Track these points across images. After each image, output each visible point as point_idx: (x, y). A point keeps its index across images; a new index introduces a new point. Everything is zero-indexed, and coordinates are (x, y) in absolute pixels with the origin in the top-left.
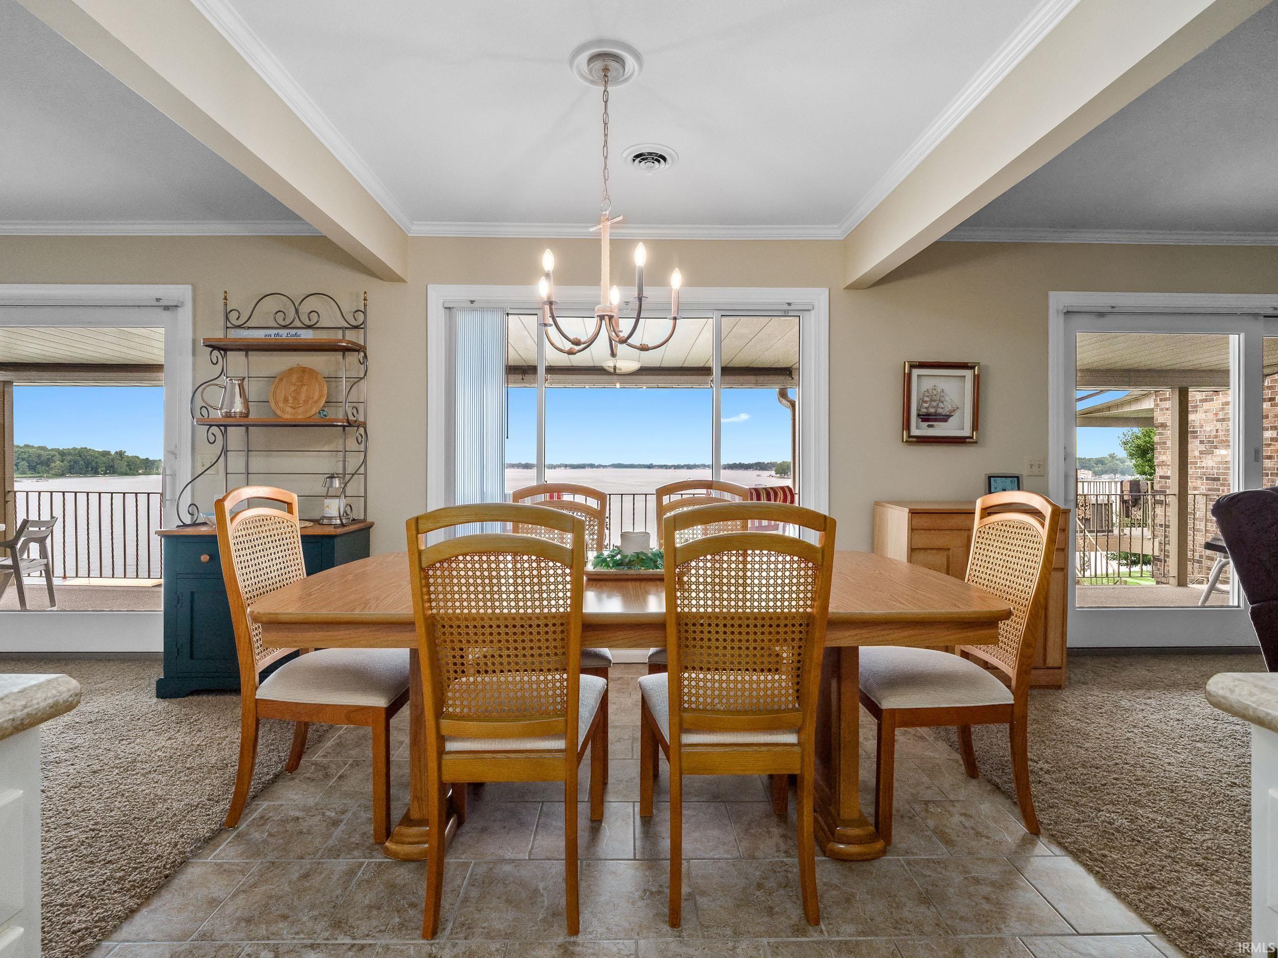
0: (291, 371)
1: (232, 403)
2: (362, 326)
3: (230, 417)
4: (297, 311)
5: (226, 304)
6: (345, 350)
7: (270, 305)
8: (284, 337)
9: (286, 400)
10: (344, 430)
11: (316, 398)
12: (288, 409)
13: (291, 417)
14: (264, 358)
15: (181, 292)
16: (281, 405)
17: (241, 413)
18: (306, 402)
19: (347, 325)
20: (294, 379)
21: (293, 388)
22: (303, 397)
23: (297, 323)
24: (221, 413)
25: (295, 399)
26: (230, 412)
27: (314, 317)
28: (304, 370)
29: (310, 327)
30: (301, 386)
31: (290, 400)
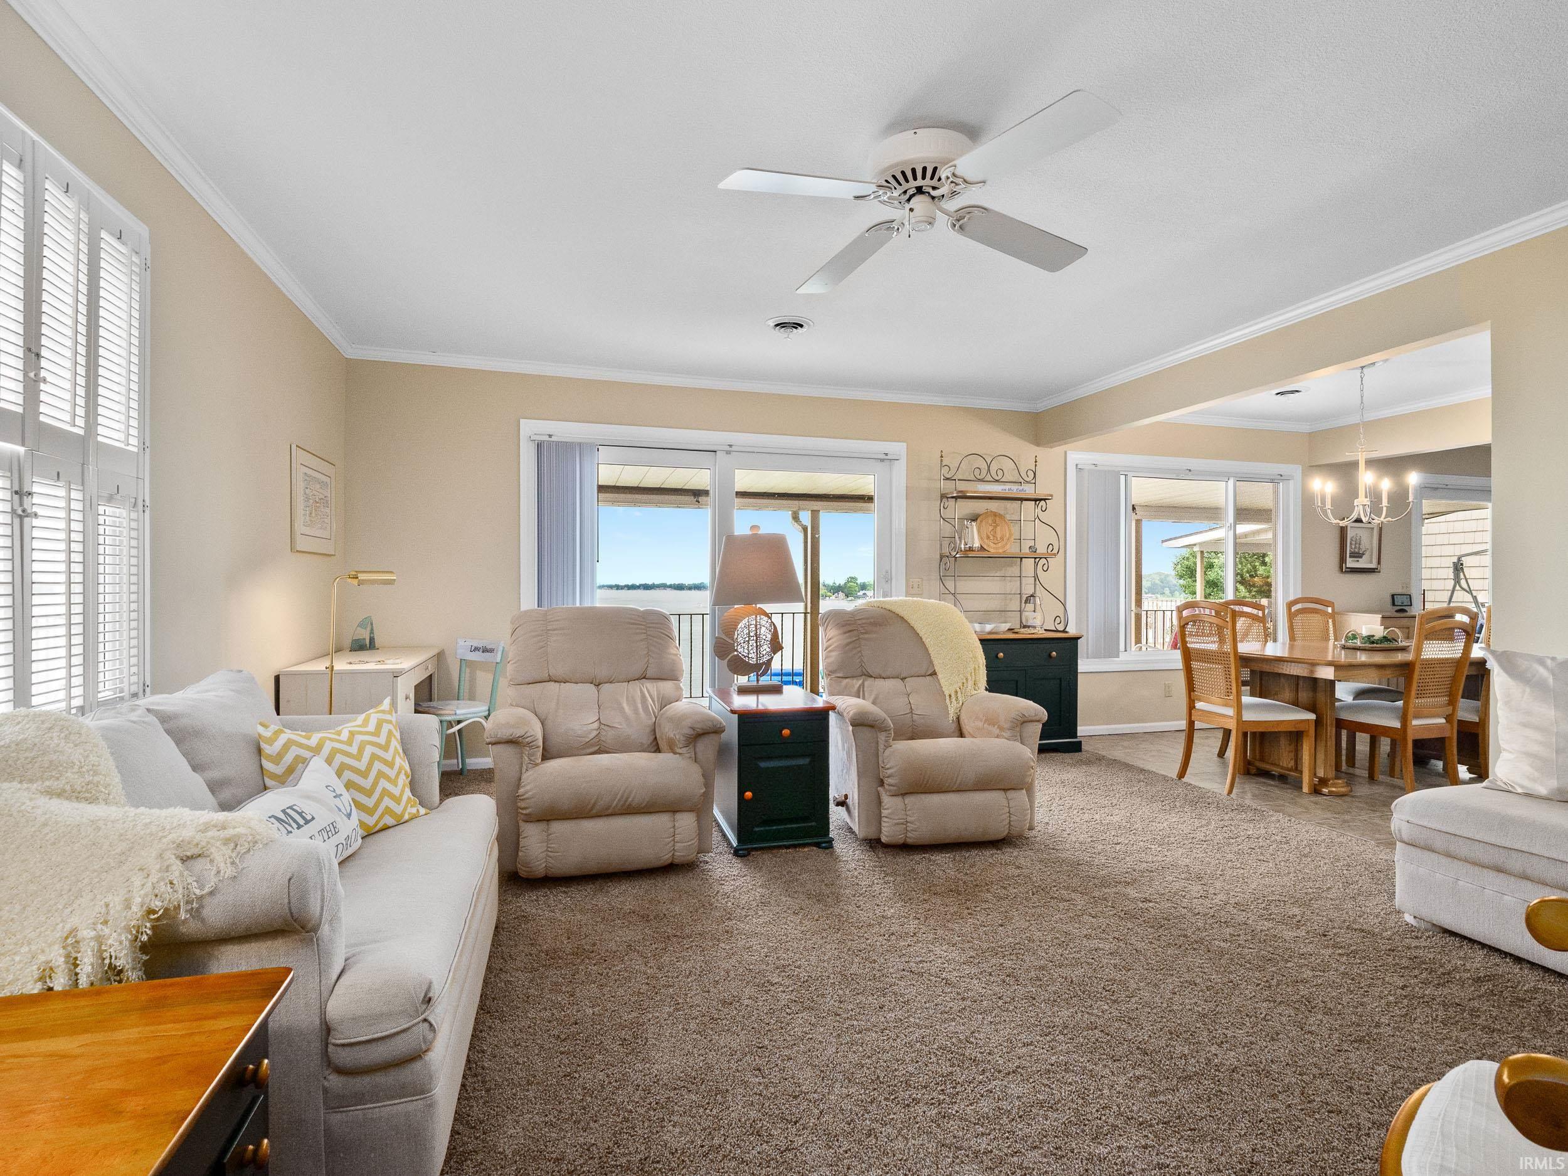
0: (986, 515)
2: (1033, 481)
3: (972, 550)
4: (988, 468)
5: (941, 461)
6: (1021, 500)
7: (968, 464)
8: (1014, 491)
10: (1021, 560)
11: (1008, 536)
12: (991, 545)
13: (993, 551)
14: (964, 503)
15: (898, 448)
16: (988, 541)
20: (991, 521)
21: (991, 528)
22: (999, 536)
23: (989, 478)
25: (994, 536)
27: (1000, 473)
28: (995, 515)
29: (997, 481)
30: (995, 527)
31: (992, 538)
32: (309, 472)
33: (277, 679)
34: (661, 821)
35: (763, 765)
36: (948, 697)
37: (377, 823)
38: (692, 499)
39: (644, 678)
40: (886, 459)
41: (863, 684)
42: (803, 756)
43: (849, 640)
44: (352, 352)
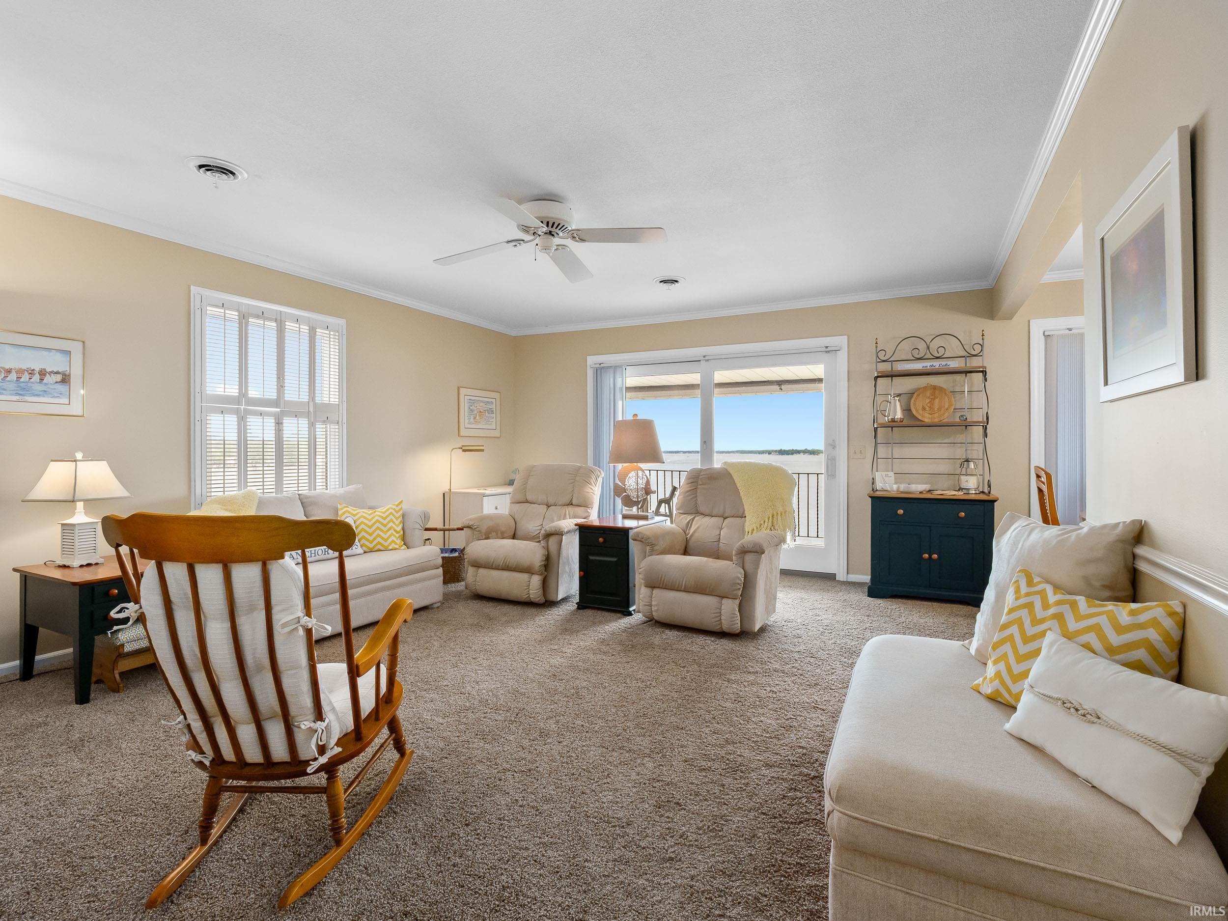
0: (925, 389)
1: (895, 414)
2: (981, 354)
3: (894, 421)
4: (928, 348)
5: (877, 347)
6: (966, 372)
7: (906, 346)
8: (937, 367)
9: (924, 409)
10: (966, 428)
11: (946, 407)
12: (927, 415)
13: (930, 421)
15: (836, 341)
16: (921, 412)
17: (901, 418)
18: (939, 409)
19: (965, 354)
20: (928, 394)
21: (928, 401)
22: (936, 407)
23: (928, 356)
24: (888, 419)
25: (930, 407)
26: (894, 418)
27: (941, 350)
28: (935, 388)
29: (938, 358)
30: (934, 399)
31: (928, 409)
32: (471, 397)
33: (444, 494)
34: (524, 577)
35: (591, 558)
36: (747, 533)
37: (374, 547)
38: (777, 387)
39: (572, 504)
40: (827, 350)
41: (694, 519)
42: (615, 557)
43: (690, 489)
44: (514, 333)
